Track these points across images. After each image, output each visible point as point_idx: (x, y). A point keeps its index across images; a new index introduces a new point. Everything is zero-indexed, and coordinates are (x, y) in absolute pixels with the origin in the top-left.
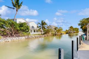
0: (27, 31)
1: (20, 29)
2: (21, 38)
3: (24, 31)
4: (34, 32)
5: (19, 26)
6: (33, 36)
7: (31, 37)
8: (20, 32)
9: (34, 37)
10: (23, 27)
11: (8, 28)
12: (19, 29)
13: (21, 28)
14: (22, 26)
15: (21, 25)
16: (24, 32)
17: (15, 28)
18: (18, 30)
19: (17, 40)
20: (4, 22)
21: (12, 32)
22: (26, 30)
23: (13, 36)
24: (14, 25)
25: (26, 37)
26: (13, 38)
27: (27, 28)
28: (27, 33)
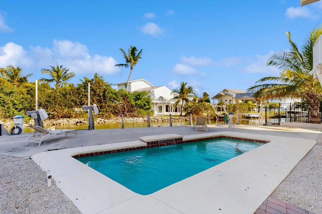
0: (148, 107)
1: (136, 104)
2: (138, 119)
3: (141, 107)
4: (167, 111)
5: (134, 99)
6: (157, 118)
7: (153, 120)
8: (135, 108)
9: (160, 119)
10: (139, 101)
11: (121, 102)
12: (133, 103)
13: (137, 102)
14: (139, 99)
15: (137, 97)
16: (141, 110)
17: (128, 102)
18: (132, 106)
19: (131, 122)
20: (116, 94)
21: (125, 109)
22: (145, 105)
23: (126, 115)
24: (128, 98)
25: (146, 119)
26: (126, 119)
27: (147, 102)
28: (147, 111)
